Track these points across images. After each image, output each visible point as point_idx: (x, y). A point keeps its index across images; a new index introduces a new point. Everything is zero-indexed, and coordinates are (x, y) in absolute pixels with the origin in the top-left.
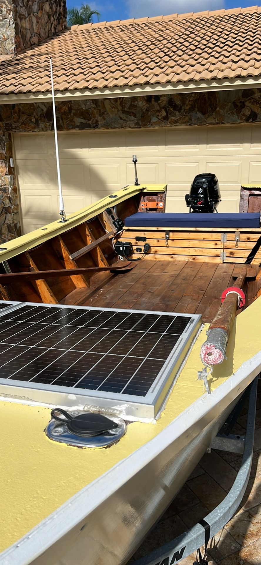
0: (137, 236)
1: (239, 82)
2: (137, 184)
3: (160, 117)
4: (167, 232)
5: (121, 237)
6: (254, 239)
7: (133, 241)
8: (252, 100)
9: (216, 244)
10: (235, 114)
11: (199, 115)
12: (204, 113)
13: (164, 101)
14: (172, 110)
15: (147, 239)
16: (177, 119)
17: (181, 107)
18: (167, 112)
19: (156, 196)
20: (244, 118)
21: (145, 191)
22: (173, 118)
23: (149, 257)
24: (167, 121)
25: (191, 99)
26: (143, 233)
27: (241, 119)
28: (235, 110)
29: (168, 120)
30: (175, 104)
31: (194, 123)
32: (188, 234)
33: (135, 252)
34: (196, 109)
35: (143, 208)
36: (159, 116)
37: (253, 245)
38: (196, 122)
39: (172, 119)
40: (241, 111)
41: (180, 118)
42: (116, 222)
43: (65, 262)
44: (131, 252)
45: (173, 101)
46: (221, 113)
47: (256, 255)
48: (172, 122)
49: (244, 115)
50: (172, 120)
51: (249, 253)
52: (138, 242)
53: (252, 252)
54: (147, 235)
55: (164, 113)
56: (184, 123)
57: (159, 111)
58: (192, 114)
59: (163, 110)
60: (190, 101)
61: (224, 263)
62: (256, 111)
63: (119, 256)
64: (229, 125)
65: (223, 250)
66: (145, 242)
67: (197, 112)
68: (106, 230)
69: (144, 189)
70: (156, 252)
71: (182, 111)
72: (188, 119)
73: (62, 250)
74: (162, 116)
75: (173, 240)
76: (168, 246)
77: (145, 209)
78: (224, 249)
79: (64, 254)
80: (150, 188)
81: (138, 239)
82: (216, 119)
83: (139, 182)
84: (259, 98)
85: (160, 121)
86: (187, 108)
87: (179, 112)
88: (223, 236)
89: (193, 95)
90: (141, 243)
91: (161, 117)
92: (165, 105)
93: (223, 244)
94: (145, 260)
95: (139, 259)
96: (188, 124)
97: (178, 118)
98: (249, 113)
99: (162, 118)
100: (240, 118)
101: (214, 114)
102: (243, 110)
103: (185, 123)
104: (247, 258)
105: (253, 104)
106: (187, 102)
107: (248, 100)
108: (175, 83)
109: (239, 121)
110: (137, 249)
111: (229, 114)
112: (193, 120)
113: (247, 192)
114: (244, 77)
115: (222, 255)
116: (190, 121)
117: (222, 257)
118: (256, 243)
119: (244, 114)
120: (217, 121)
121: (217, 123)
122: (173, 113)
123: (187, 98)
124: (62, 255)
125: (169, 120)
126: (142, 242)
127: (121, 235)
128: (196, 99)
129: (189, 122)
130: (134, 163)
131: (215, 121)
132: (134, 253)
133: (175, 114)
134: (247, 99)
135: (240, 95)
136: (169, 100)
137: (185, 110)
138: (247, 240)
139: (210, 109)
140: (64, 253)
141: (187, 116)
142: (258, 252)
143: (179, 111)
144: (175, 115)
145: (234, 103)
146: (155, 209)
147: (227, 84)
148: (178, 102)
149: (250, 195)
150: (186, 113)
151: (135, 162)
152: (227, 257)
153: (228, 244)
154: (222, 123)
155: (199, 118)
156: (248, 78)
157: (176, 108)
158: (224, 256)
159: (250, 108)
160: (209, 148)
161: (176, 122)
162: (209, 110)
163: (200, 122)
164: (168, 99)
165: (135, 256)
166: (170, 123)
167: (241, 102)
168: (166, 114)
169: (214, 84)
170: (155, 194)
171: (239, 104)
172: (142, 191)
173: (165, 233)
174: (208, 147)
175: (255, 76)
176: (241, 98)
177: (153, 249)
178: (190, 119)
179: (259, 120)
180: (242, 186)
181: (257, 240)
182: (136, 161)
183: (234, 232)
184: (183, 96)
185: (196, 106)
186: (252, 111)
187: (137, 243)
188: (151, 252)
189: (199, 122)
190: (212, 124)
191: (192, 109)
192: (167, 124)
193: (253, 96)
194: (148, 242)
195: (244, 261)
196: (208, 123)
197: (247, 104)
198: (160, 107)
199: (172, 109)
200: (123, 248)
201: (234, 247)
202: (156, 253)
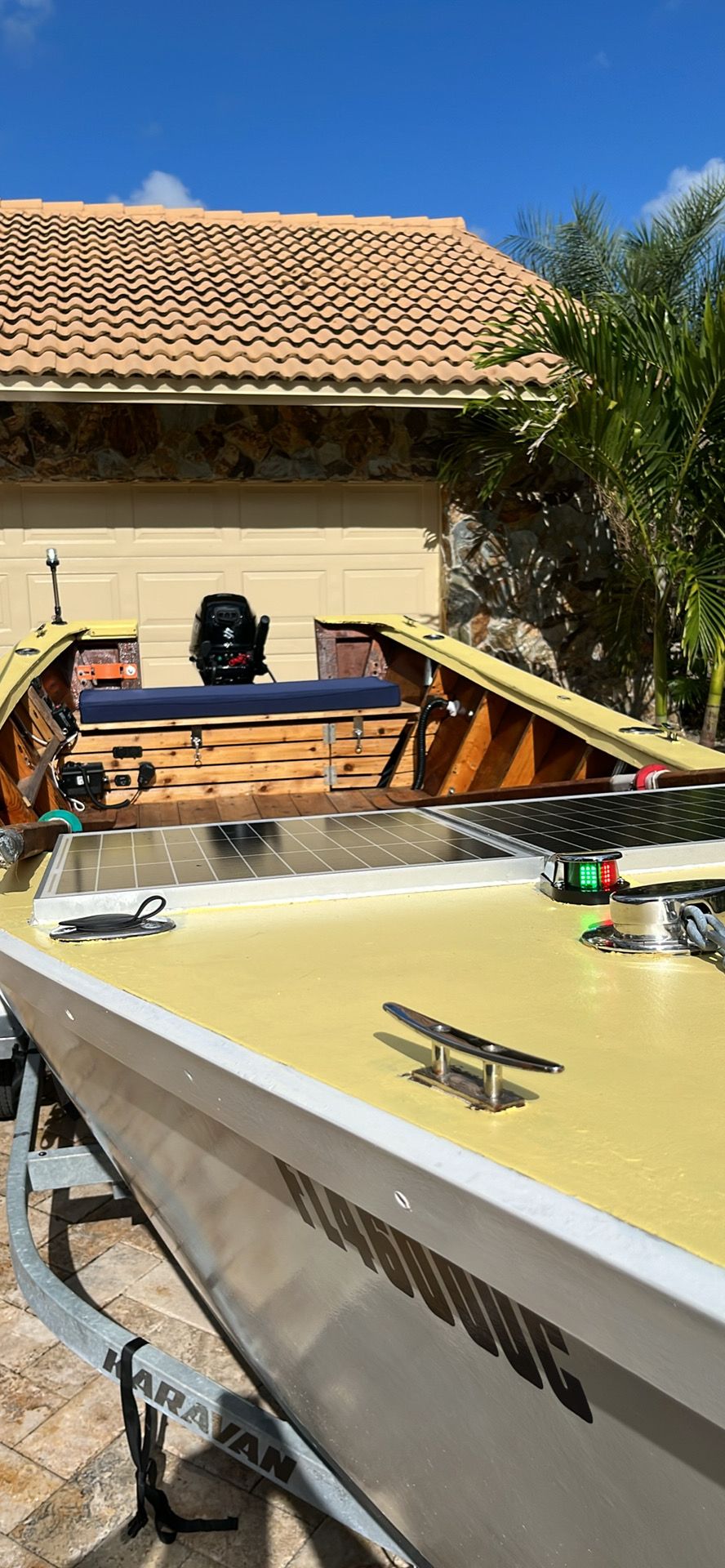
0: (117, 746)
1: (221, 389)
2: (58, 621)
3: (11, 458)
4: (196, 731)
5: (73, 751)
6: (393, 730)
7: (106, 760)
8: (241, 431)
9: (313, 749)
10: (204, 458)
11: (116, 457)
12: (127, 454)
13: (20, 418)
14: (44, 442)
15: (144, 753)
16: (59, 465)
17: (67, 435)
18: (28, 445)
19: (112, 650)
20: (226, 469)
21: (85, 637)
22: (46, 460)
23: (150, 796)
24: (31, 469)
25: (91, 418)
26: (132, 736)
27: (219, 472)
28: (203, 449)
29: (33, 465)
30: (51, 426)
31: (102, 475)
32: (247, 730)
33: (113, 786)
34: (106, 442)
35: (85, 680)
36: (8, 453)
37: (390, 745)
38: (108, 473)
39: (43, 463)
40: (217, 453)
41: (67, 462)
42: (61, 714)
43: (10, 816)
44: (105, 788)
45: (43, 420)
46: (170, 455)
47: (400, 766)
48: (44, 472)
49: (224, 462)
50: (46, 467)
51: (385, 763)
52: (119, 760)
53: (390, 761)
54: (145, 741)
55: (21, 448)
56: (77, 474)
57: (8, 442)
58: (96, 454)
59: (19, 438)
60: (88, 421)
61: (332, 790)
62: (251, 455)
63: (73, 800)
64: (187, 483)
65: (327, 762)
66: (139, 760)
67: (111, 450)
68: (33, 737)
69: (82, 633)
70: (168, 780)
71: (71, 445)
72: (87, 465)
73: (3, 785)
74: (17, 454)
75: (211, 748)
76: (198, 763)
77: (89, 683)
78: (330, 758)
79: (6, 795)
80: (100, 629)
81: (120, 752)
82: (159, 469)
83: (63, 617)
84: (255, 427)
85: (11, 466)
86: (84, 438)
87: (64, 447)
88: (326, 731)
89: (95, 408)
90: (128, 763)
91: (15, 457)
92: (23, 428)
93: (328, 747)
94: (142, 804)
95: (127, 803)
96: (89, 478)
97: (59, 462)
98: (236, 459)
99: (17, 459)
100: (215, 470)
101: (152, 455)
102: (221, 451)
103: (82, 474)
104: (379, 774)
105: (242, 438)
106: (82, 425)
107: (231, 429)
108: (68, 377)
109: (214, 476)
110: (118, 780)
111: (189, 458)
112: (100, 467)
113: (333, 633)
114: (233, 378)
115: (328, 774)
116: (93, 470)
117: (327, 779)
118: (397, 739)
119: (224, 460)
120: (161, 474)
121: (162, 479)
122: (45, 448)
123: (81, 413)
124: (3, 797)
125: (38, 466)
126: (132, 759)
127: (72, 747)
128: (104, 418)
129: (91, 472)
130: (49, 567)
131: (157, 472)
132: (110, 791)
133: (52, 451)
134: (228, 427)
135: (212, 416)
136: (33, 415)
137: (77, 442)
138: (378, 734)
139: (142, 444)
140: (9, 792)
141: (85, 457)
142: (403, 758)
143: (64, 443)
144: (52, 455)
145: (197, 433)
146: (117, 682)
147: (194, 389)
148: (58, 424)
149: (339, 640)
150: (80, 451)
151: (53, 565)
152: (339, 776)
153: (339, 747)
154: (174, 479)
155: (114, 463)
156: (243, 381)
157: (52, 434)
158: (333, 773)
159: (238, 449)
160: (139, 538)
161: (56, 470)
162: (139, 447)
163: (119, 474)
164: (28, 414)
165: (113, 798)
166: (39, 472)
167: (214, 433)
168: (27, 450)
169: (164, 389)
170: (111, 644)
171: (209, 437)
172: (78, 638)
173: (190, 733)
174: (137, 535)
175: (260, 378)
176: (214, 423)
177: (160, 775)
178: (94, 466)
179: (259, 476)
180: (316, 621)
181: (398, 733)
182: (56, 563)
183: (350, 719)
184: (71, 409)
185: (107, 435)
186: (241, 456)
187: (116, 764)
188: (155, 782)
189: (115, 473)
190: (149, 479)
191: (95, 442)
192: (31, 475)
193: (240, 422)
194: (146, 757)
195: (374, 781)
196: (140, 478)
197: (230, 437)
198: (8, 431)
199: (42, 440)
200: (85, 779)
201: (352, 752)
202: (167, 783)
